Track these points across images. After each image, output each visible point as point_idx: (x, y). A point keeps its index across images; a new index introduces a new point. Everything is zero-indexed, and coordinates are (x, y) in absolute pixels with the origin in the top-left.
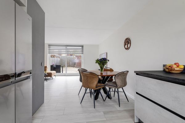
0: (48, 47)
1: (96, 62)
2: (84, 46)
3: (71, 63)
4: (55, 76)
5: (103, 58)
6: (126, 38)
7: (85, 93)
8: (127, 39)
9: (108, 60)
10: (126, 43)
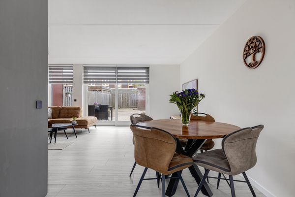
0: (83, 71)
1: (172, 100)
2: (150, 69)
3: (130, 101)
4: (95, 125)
5: (189, 91)
6: (249, 38)
7: (142, 179)
8: (251, 41)
9: (203, 96)
10: (251, 51)
